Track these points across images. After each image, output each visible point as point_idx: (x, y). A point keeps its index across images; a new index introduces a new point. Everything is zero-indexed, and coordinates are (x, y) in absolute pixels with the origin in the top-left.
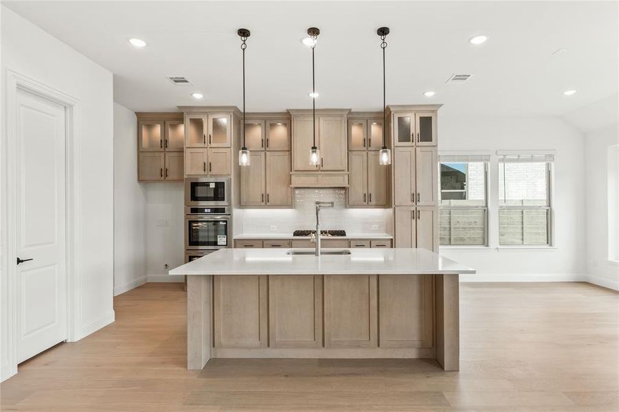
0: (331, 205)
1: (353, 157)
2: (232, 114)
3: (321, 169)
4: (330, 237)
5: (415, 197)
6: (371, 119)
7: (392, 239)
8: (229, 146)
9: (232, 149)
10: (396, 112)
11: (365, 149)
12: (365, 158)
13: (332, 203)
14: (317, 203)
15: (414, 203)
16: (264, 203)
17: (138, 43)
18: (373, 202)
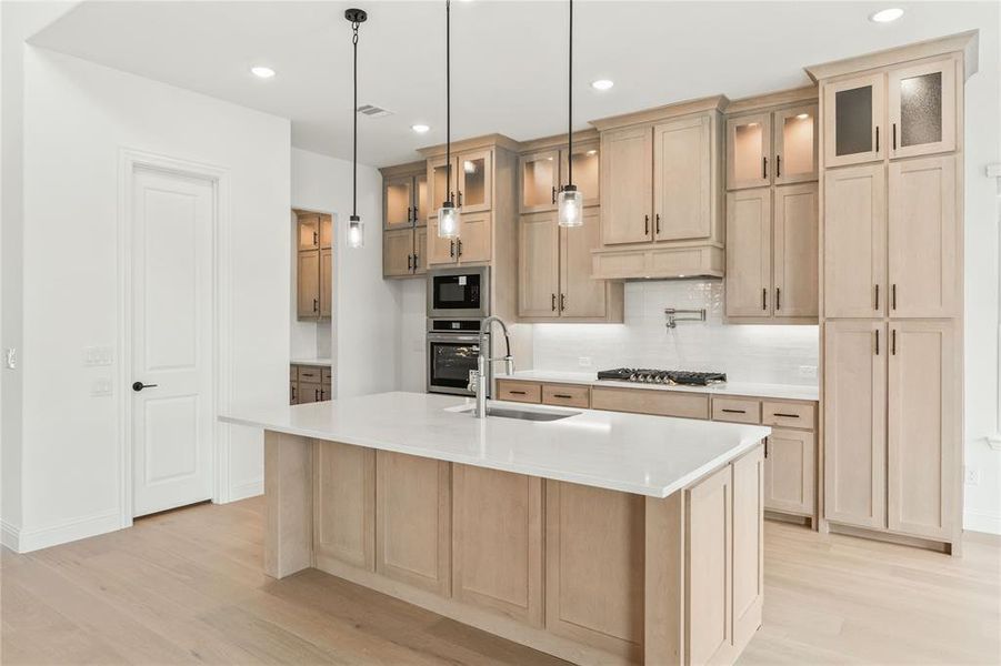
0: (698, 316)
1: (738, 204)
2: (493, 149)
3: (657, 237)
4: (674, 387)
5: (885, 296)
6: (782, 107)
7: (818, 402)
8: (489, 208)
9: (494, 213)
10: (831, 80)
11: (767, 182)
12: (767, 205)
13: (703, 313)
14: (670, 312)
15: (881, 312)
16: (556, 313)
17: (263, 73)
18: (787, 309)
